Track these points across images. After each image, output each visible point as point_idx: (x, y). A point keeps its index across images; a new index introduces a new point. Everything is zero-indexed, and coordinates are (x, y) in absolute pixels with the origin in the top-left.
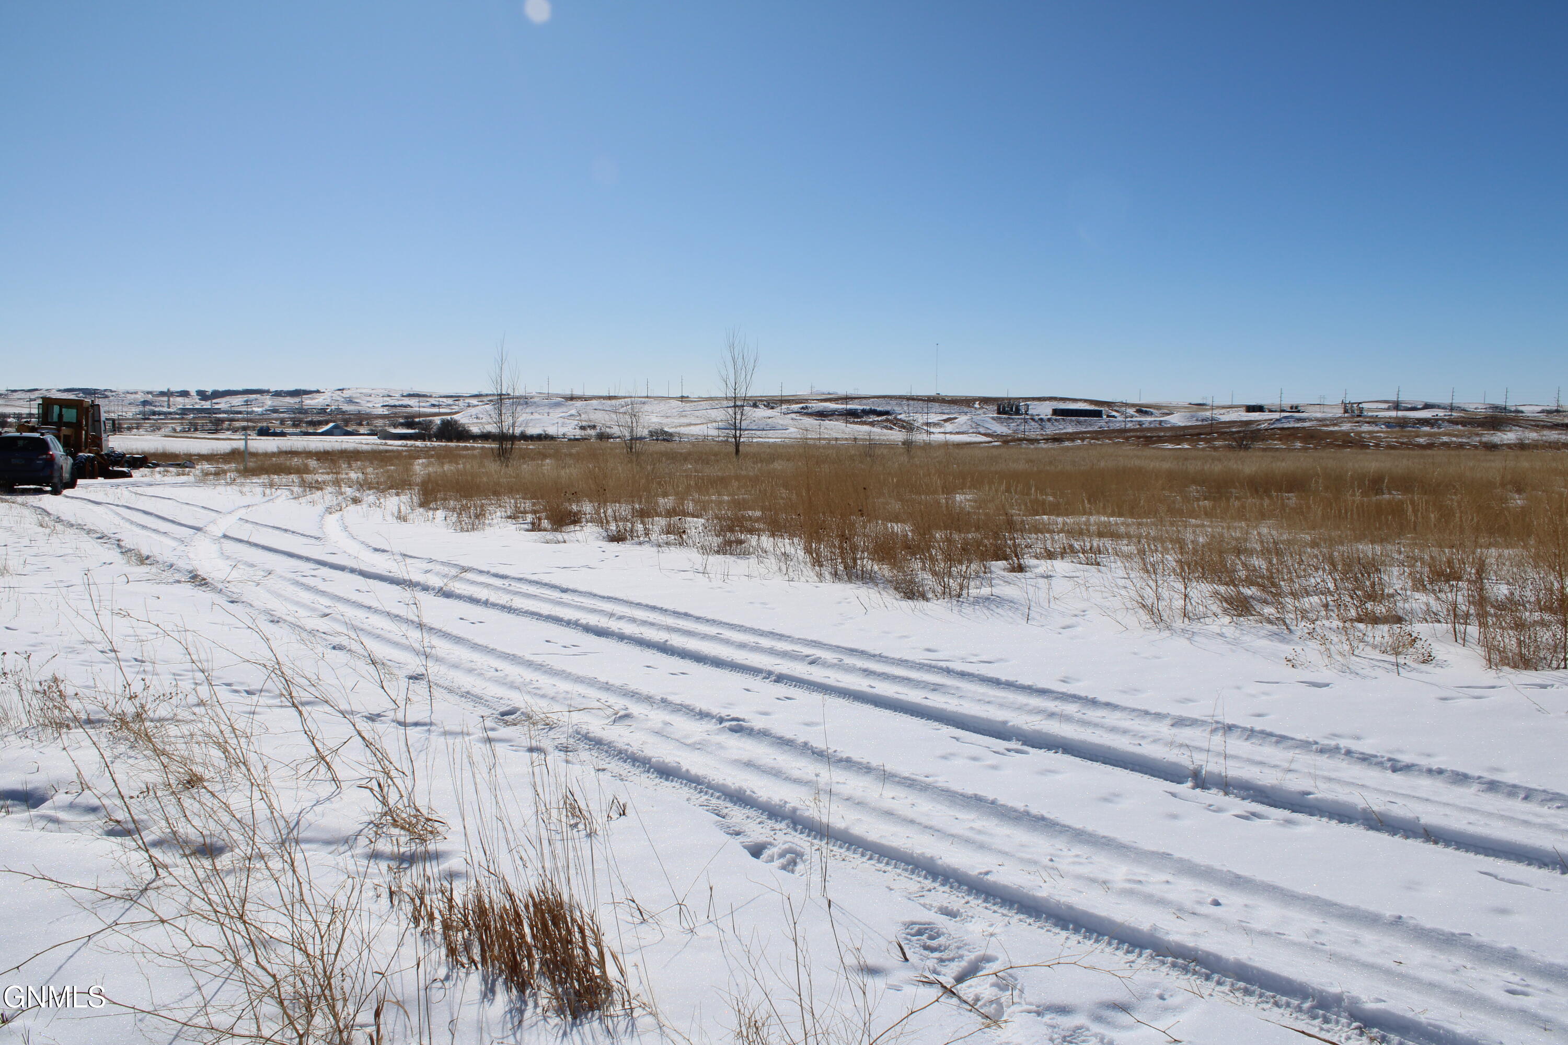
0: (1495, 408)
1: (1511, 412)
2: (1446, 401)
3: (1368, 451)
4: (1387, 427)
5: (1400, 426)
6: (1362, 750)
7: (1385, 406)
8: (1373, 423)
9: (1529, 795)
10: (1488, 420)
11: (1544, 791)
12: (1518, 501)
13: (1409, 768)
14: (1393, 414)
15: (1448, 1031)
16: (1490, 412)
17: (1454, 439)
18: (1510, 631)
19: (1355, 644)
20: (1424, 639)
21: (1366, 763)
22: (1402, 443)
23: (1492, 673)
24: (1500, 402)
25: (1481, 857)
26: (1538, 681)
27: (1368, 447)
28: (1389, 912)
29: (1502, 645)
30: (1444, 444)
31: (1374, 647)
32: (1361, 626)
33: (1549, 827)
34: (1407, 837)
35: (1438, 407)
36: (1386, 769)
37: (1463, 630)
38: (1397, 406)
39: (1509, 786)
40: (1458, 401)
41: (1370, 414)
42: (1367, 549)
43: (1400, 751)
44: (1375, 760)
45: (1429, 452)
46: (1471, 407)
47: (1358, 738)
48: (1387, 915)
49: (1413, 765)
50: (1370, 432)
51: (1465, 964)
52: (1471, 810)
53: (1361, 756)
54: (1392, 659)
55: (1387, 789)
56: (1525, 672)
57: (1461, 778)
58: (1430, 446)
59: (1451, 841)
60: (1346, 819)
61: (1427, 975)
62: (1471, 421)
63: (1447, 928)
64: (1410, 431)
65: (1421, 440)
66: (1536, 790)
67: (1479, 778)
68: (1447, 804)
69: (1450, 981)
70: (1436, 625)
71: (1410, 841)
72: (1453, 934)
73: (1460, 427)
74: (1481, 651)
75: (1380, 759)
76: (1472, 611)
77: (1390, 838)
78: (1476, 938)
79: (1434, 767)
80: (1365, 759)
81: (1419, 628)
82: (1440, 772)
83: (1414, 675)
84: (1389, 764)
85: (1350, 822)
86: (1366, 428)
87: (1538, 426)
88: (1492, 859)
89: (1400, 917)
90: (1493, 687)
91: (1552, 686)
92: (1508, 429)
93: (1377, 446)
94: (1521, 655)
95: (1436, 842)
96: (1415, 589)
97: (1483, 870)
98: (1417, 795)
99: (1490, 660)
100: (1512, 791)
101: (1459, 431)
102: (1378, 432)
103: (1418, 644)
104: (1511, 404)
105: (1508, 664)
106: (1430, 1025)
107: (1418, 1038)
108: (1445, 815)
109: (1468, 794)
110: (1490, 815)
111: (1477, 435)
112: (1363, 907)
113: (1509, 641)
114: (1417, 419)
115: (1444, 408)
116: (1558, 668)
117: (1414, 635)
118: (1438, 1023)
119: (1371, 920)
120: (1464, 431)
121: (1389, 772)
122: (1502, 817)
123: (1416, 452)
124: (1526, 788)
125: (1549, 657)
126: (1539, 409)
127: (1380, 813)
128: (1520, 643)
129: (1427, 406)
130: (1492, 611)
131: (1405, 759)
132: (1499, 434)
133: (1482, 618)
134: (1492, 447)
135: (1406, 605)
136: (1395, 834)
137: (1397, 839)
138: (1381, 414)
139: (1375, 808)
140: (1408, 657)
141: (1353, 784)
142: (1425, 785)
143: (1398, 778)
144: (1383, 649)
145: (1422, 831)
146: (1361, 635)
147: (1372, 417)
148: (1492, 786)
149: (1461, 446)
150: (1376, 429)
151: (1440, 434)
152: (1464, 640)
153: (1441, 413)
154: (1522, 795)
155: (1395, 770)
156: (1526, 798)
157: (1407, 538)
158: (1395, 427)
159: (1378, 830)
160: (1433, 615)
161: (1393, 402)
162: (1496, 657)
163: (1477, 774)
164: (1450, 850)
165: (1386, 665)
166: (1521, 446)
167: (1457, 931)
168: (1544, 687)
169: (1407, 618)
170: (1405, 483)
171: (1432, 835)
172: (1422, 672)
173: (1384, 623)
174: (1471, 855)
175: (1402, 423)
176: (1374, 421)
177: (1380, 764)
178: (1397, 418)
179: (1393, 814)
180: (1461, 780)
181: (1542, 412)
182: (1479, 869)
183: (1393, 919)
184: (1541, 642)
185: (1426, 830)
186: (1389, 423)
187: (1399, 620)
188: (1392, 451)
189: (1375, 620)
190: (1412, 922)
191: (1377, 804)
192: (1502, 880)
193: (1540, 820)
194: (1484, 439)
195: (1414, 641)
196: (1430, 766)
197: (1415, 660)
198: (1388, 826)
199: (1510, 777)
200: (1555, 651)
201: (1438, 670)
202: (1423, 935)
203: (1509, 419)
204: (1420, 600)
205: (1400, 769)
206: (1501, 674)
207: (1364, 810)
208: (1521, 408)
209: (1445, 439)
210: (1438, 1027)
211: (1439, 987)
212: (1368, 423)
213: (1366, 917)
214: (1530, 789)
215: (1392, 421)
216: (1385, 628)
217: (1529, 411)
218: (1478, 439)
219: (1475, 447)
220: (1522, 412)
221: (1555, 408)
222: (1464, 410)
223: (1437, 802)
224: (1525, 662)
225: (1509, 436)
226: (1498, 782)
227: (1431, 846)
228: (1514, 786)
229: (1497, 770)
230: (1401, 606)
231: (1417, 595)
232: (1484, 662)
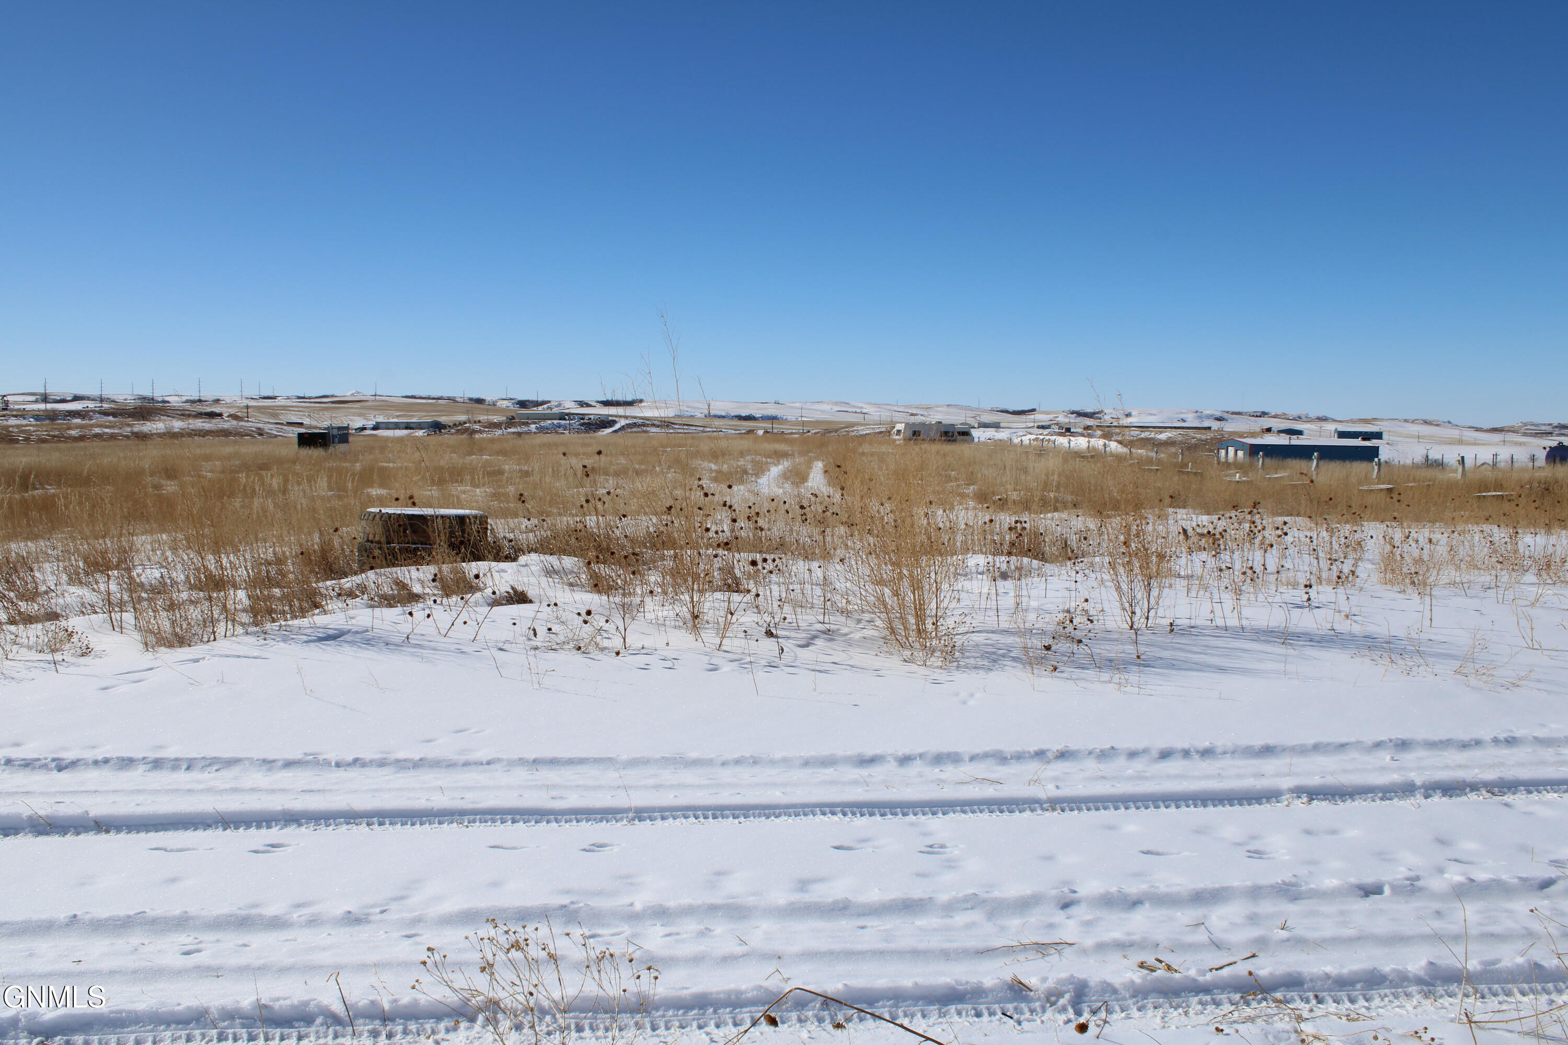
0: (144, 398)
1: (158, 402)
2: (94, 392)
3: (18, 445)
4: (36, 420)
5: (50, 419)
6: (22, 756)
7: (33, 398)
8: (21, 416)
9: (190, 765)
10: (139, 410)
11: (203, 758)
12: (170, 487)
13: (74, 764)
14: (42, 406)
15: (129, 1012)
16: (139, 403)
17: (107, 430)
18: (161, 613)
19: (8, 647)
20: (80, 633)
21: (29, 769)
22: (54, 436)
23: (149, 655)
24: (147, 393)
25: (152, 834)
26: (191, 657)
27: (17, 441)
28: (62, 915)
29: (156, 627)
30: (97, 436)
31: (30, 648)
32: (13, 628)
33: (210, 790)
34: (78, 834)
35: (88, 398)
36: (51, 770)
37: (119, 619)
38: (45, 399)
39: (172, 760)
40: (108, 392)
41: (17, 407)
42: (18, 548)
43: (64, 749)
44: (39, 763)
45: (82, 444)
46: (120, 399)
47: (17, 745)
48: (61, 918)
49: (78, 760)
50: (18, 426)
51: (143, 942)
52: (139, 792)
53: (23, 762)
54: (49, 657)
55: (53, 790)
56: (179, 650)
57: (127, 763)
58: (82, 438)
59: (122, 826)
60: (12, 831)
61: (107, 965)
62: (120, 412)
63: (122, 912)
64: (60, 424)
65: (73, 433)
66: (196, 759)
67: (144, 758)
68: (114, 791)
69: (130, 962)
70: (94, 616)
71: (82, 837)
72: (129, 917)
73: (111, 418)
74: (137, 636)
75: (44, 761)
76: (126, 597)
77: (61, 839)
78: (151, 913)
79: (100, 758)
80: (28, 764)
81: (75, 622)
82: (106, 761)
83: (72, 669)
84: (54, 765)
85: (16, 834)
86: (13, 421)
87: (183, 415)
88: (161, 833)
89: (75, 916)
90: (151, 669)
91: (204, 658)
92: (157, 418)
93: (27, 440)
94: (176, 635)
95: (107, 831)
96: (71, 582)
97: (153, 847)
98: (86, 789)
99: (146, 644)
100: (175, 764)
101: (110, 422)
102: (27, 425)
103: (75, 639)
104: (158, 394)
105: (165, 645)
106: (112, 1012)
107: (102, 1030)
108: (114, 802)
109: (136, 777)
110: (156, 792)
111: (128, 425)
112: (35, 917)
113: (164, 622)
114: (67, 411)
115: (93, 400)
116: (208, 641)
117: (70, 630)
118: (119, 1008)
119: (46, 928)
120: (116, 422)
121: (55, 772)
122: (168, 791)
123: (69, 445)
124: (187, 759)
125: (200, 632)
126: (184, 399)
127: (47, 816)
128: (173, 623)
129: (76, 398)
130: (144, 595)
131: (69, 756)
132: (148, 424)
133: (136, 603)
134: (142, 437)
135: (61, 601)
136: (66, 834)
137: (69, 838)
138: (29, 407)
139: (42, 813)
140: (65, 653)
141: (17, 793)
142: (92, 777)
143: (64, 776)
144: (39, 648)
145: (93, 823)
146: (13, 637)
147: (19, 410)
148: (157, 764)
149: (113, 437)
150: (24, 422)
151: (92, 426)
152: (121, 628)
153: (91, 405)
154: (184, 767)
155: (60, 769)
156: (188, 768)
157: (64, 532)
158: (44, 420)
159: (47, 834)
160: (89, 607)
161: (41, 395)
162: (151, 639)
163: (141, 756)
164: (122, 835)
165: (42, 665)
166: (172, 435)
167: (132, 913)
168: (197, 661)
169: (64, 614)
170: (60, 476)
171: (102, 826)
172: (79, 666)
173: (37, 622)
174: (143, 835)
175: (52, 416)
176: (22, 414)
177: (45, 766)
178: (46, 410)
179: (61, 814)
180: (127, 764)
181: (187, 401)
182: (148, 847)
183: (68, 920)
184: (192, 618)
185: (96, 822)
186: (37, 417)
187: (53, 616)
188: (44, 445)
189: (29, 620)
190: (88, 917)
191: (43, 807)
192: (172, 851)
193: (202, 786)
194: (136, 429)
195: (71, 635)
196: (96, 758)
197: (73, 655)
198: (56, 827)
199: (171, 753)
200: (205, 626)
201: (97, 660)
202: (99, 926)
203: (157, 409)
204: (75, 594)
205: (66, 767)
206: (158, 655)
207: (30, 818)
208: (167, 399)
209: (97, 430)
210: (120, 1012)
211: (120, 972)
212: (16, 416)
213: (40, 927)
214: (191, 759)
215: (41, 413)
216: (40, 626)
217: (174, 401)
218: (129, 429)
219: (127, 437)
220: (168, 402)
221: (197, 398)
222: (113, 401)
223: (106, 792)
224: (180, 640)
225: (157, 426)
226: (161, 759)
227: (103, 836)
228: (177, 759)
229: (160, 747)
230: (57, 603)
231: (72, 589)
232: (141, 646)
